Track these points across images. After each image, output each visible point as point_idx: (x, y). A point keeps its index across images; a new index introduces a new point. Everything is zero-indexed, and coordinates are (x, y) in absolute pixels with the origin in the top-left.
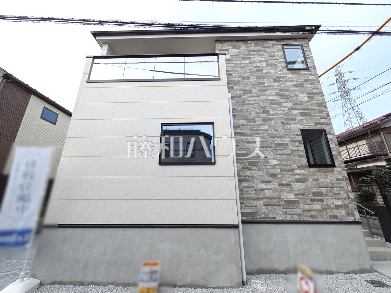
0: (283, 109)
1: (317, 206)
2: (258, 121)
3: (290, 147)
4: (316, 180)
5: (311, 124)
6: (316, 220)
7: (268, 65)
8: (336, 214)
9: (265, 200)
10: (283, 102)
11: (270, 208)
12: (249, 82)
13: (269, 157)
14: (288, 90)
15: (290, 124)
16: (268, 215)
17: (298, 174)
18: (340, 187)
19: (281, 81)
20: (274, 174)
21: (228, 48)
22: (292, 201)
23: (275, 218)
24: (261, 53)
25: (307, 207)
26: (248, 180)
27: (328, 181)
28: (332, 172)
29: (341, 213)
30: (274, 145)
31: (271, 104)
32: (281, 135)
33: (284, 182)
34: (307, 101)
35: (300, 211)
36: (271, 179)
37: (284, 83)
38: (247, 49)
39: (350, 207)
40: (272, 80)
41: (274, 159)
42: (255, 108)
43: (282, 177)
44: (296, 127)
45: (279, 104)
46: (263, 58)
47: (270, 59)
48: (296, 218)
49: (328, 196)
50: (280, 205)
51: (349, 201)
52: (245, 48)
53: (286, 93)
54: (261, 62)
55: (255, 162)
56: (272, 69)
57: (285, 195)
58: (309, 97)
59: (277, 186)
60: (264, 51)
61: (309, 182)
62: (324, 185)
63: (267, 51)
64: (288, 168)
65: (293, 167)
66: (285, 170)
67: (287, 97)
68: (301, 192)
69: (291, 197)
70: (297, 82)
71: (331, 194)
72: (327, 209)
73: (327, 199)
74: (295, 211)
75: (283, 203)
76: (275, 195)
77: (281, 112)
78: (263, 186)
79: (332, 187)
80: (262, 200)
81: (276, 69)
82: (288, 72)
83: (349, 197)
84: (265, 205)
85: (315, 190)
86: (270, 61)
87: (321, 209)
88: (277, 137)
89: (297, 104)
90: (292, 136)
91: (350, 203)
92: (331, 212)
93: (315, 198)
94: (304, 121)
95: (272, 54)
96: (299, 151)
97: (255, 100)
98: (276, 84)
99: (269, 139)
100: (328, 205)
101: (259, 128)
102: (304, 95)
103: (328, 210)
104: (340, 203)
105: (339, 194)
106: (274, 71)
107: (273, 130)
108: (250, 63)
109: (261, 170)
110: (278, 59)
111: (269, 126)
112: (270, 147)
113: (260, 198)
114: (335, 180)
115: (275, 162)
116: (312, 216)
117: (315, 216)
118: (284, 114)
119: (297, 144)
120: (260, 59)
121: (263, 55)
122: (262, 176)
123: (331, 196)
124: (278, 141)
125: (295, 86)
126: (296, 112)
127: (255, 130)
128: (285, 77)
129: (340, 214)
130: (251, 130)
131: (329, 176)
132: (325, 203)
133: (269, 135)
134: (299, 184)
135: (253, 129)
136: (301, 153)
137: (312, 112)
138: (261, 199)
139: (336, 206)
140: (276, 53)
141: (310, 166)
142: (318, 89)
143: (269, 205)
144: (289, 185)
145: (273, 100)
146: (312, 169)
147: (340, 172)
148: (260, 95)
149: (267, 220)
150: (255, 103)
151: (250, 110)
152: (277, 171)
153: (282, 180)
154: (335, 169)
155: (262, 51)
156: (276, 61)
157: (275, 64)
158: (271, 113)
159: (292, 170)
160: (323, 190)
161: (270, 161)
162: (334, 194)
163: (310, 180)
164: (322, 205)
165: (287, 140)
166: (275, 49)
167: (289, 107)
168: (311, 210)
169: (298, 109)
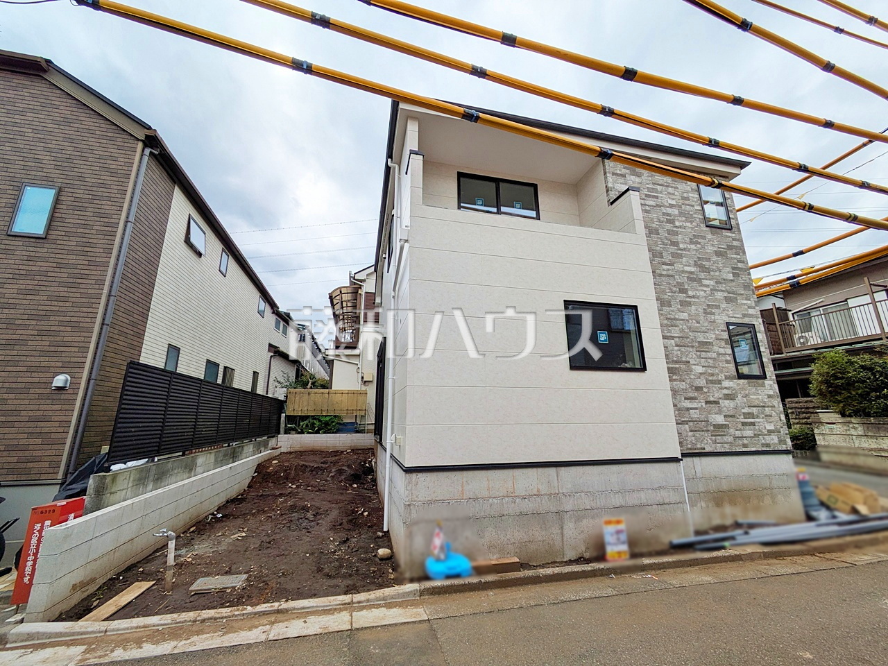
0: (705, 289)
1: (749, 432)
2: (676, 306)
3: (716, 348)
4: (746, 396)
5: (738, 316)
6: (749, 449)
7: (681, 214)
8: (768, 442)
9: (691, 424)
10: (703, 277)
11: (698, 435)
12: (658, 238)
13: (692, 362)
14: (708, 260)
15: (714, 314)
16: (696, 445)
17: (726, 388)
18: (771, 407)
19: (699, 243)
20: (699, 387)
21: (624, 171)
22: (722, 425)
23: (704, 449)
24: (670, 190)
25: (738, 433)
27: (758, 399)
28: (763, 385)
29: (773, 440)
30: (697, 344)
31: (690, 279)
32: (704, 328)
33: (712, 399)
34: (732, 280)
35: (730, 439)
36: (696, 394)
37: (703, 247)
38: (650, 178)
39: (782, 432)
40: (688, 240)
41: (698, 365)
42: (670, 284)
43: (708, 392)
44: (721, 319)
45: (699, 281)
46: (673, 199)
47: (683, 204)
48: (727, 448)
49: (760, 418)
50: (709, 431)
51: (781, 424)
52: (648, 176)
53: (706, 264)
54: (671, 206)
55: (676, 368)
56: (686, 221)
57: (713, 416)
58: (734, 274)
59: (704, 405)
60: (675, 188)
61: (740, 399)
62: (755, 404)
63: (677, 188)
64: (715, 378)
65: (720, 378)
66: (712, 382)
67: (707, 270)
68: (731, 413)
69: (720, 419)
70: (719, 248)
71: (763, 416)
72: (759, 435)
73: (759, 422)
74: (725, 439)
75: (712, 428)
76: (702, 417)
77: (702, 294)
78: (688, 404)
79: (764, 407)
80: (687, 424)
81: (691, 222)
82: (708, 229)
83: (781, 420)
84: (691, 431)
85: (746, 410)
86: (683, 207)
87: (753, 435)
88: (699, 332)
89: (720, 283)
90: (717, 332)
91: (782, 427)
92: (764, 438)
93: (746, 420)
94: (730, 310)
95: (685, 195)
96: (726, 354)
97: (668, 270)
98: (693, 247)
99: (690, 334)
100: (760, 431)
101: (677, 317)
102: (728, 269)
103: (760, 437)
104: (771, 427)
105: (771, 416)
106: (688, 224)
107: (694, 321)
108: (657, 206)
109: (684, 381)
110: (693, 206)
111: (689, 315)
112: (693, 347)
113: (685, 421)
114: (766, 397)
115: (700, 369)
116: (745, 446)
117: (747, 444)
118: (706, 297)
119: (723, 344)
120: (670, 202)
121: (673, 194)
122: (685, 390)
123: (763, 418)
124: (701, 338)
125: (718, 254)
126: (719, 295)
127: (671, 319)
128: (704, 238)
129: (772, 442)
130: (667, 319)
131: (759, 392)
132: (757, 427)
133: (690, 328)
134: (728, 401)
135: (669, 316)
136: (728, 358)
137: (738, 298)
139: (768, 431)
140: (690, 195)
141: (741, 376)
142: (743, 262)
143: (696, 431)
144: (717, 403)
145: (691, 273)
146: (742, 381)
147: (771, 385)
148: (674, 263)
149: (695, 451)
150: (668, 276)
151: (663, 285)
152: (701, 382)
153: (709, 396)
154: (765, 382)
155: (672, 187)
156: (691, 208)
157: (691, 213)
158: (690, 293)
159: (719, 382)
160: (755, 410)
161: (693, 367)
162: (766, 416)
163: (740, 396)
164: (754, 430)
165: (711, 337)
166: (689, 187)
167: (711, 287)
168: (742, 437)
169: (722, 291)
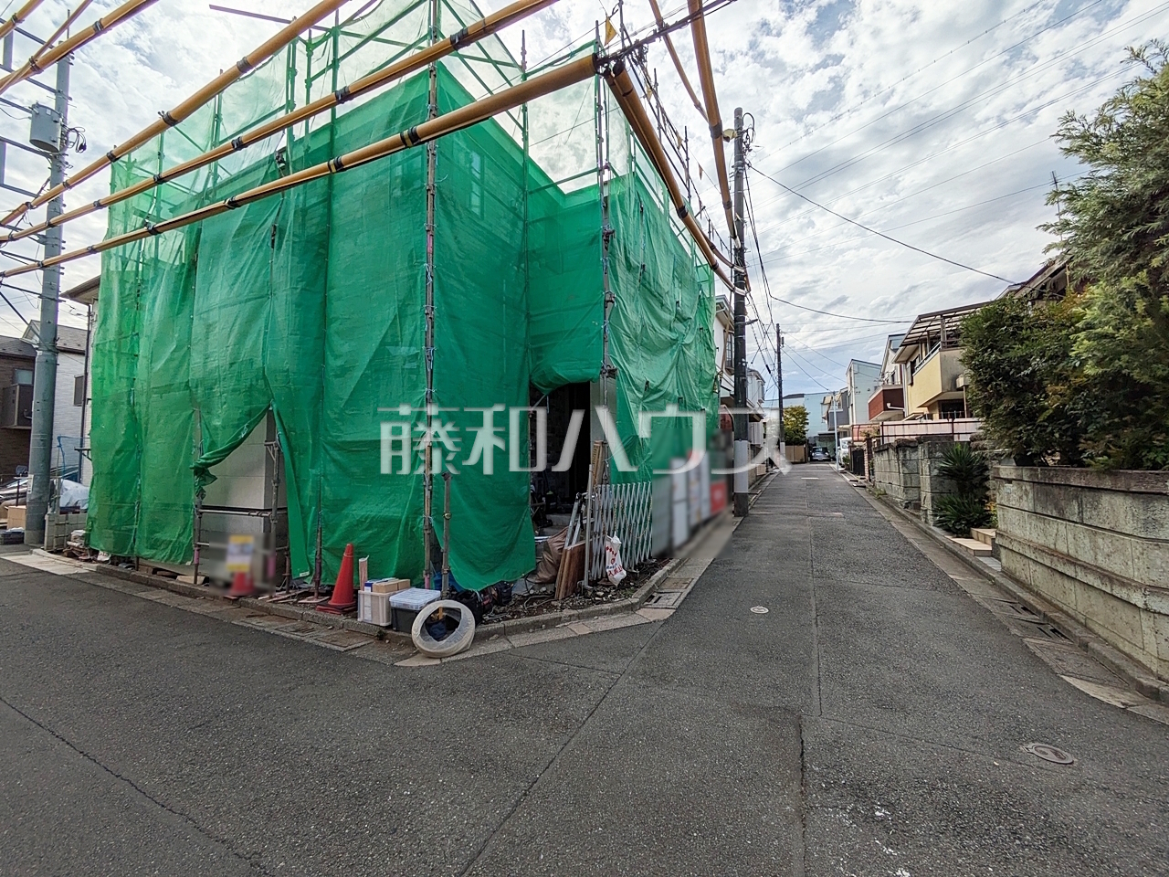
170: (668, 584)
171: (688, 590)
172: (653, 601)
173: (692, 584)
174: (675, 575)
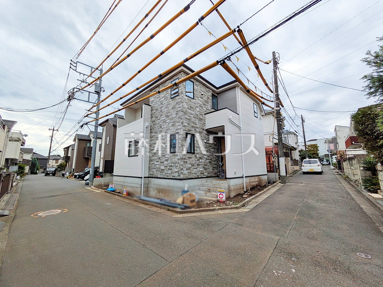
0: (166, 124)
1: (170, 172)
4: (172, 159)
5: (174, 130)
6: (168, 177)
7: (165, 99)
9: (156, 169)
10: (167, 120)
12: (158, 112)
15: (167, 132)
16: (156, 175)
17: (166, 157)
18: (178, 163)
20: (160, 158)
23: (158, 176)
25: (167, 172)
26: (153, 161)
27: (175, 160)
29: (176, 175)
31: (163, 122)
33: (162, 161)
34: (175, 117)
36: (159, 160)
37: (169, 108)
39: (180, 172)
43: (162, 159)
47: (166, 94)
51: (180, 169)
53: (168, 114)
57: (161, 166)
58: (176, 114)
59: (160, 163)
61: (169, 161)
62: (173, 162)
64: (164, 154)
68: (166, 166)
69: (163, 168)
70: (173, 106)
71: (175, 166)
75: (160, 170)
76: (159, 167)
77: (166, 126)
78: (156, 163)
79: (176, 163)
82: (171, 100)
84: (156, 171)
86: (166, 96)
89: (171, 120)
91: (180, 170)
92: (173, 174)
93: (170, 168)
94: (172, 129)
97: (158, 121)
98: (166, 109)
100: (173, 171)
104: (177, 170)
105: (177, 166)
109: (157, 156)
110: (169, 93)
114: (177, 159)
116: (168, 176)
122: (156, 159)
125: (173, 108)
128: (170, 104)
131: (175, 158)
132: (172, 170)
134: (166, 162)
137: (176, 123)
138: (155, 169)
139: (175, 171)
144: (163, 162)
145: (164, 120)
146: (171, 155)
147: (179, 155)
148: (160, 118)
149: (156, 177)
150: (158, 123)
151: (157, 127)
158: (163, 127)
167: (168, 122)
168: (168, 173)
169: (171, 123)
170: (251, 202)
171: (256, 205)
172: (245, 207)
173: (259, 203)
174: (254, 200)
